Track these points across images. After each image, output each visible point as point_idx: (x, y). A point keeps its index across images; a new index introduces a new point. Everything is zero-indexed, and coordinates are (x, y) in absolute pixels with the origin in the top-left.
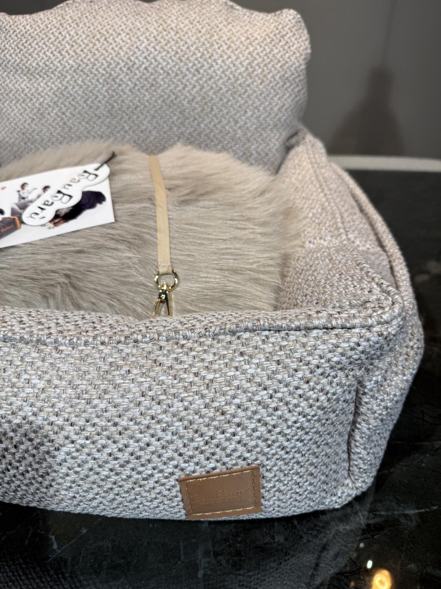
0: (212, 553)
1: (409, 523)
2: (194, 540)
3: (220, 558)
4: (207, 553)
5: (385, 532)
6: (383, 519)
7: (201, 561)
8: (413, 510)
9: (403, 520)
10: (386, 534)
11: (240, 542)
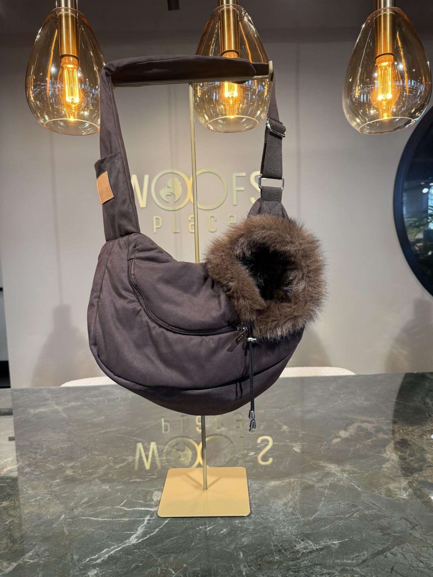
0: (247, 566)
1: (335, 546)
2: (238, 563)
3: (251, 567)
4: (245, 567)
5: (324, 550)
6: (323, 546)
7: (243, 569)
8: (337, 541)
9: (332, 546)
10: (325, 551)
11: (259, 561)
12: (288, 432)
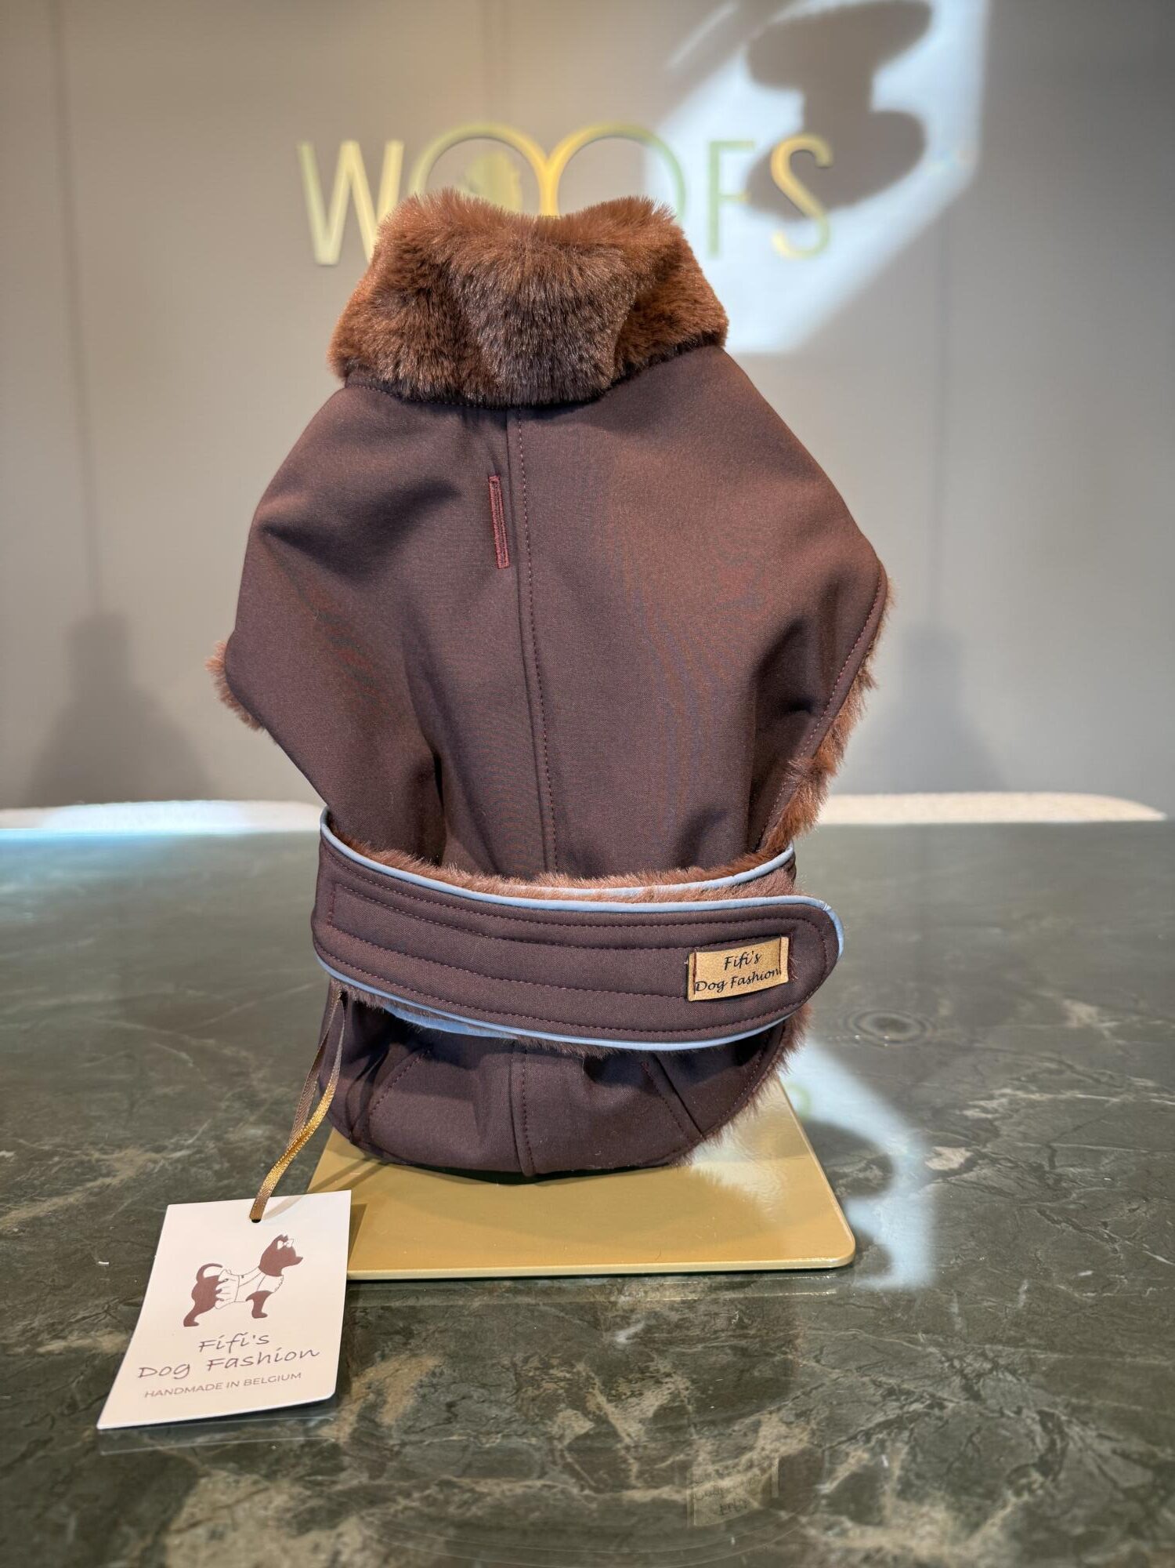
12: (1116, 1033)
